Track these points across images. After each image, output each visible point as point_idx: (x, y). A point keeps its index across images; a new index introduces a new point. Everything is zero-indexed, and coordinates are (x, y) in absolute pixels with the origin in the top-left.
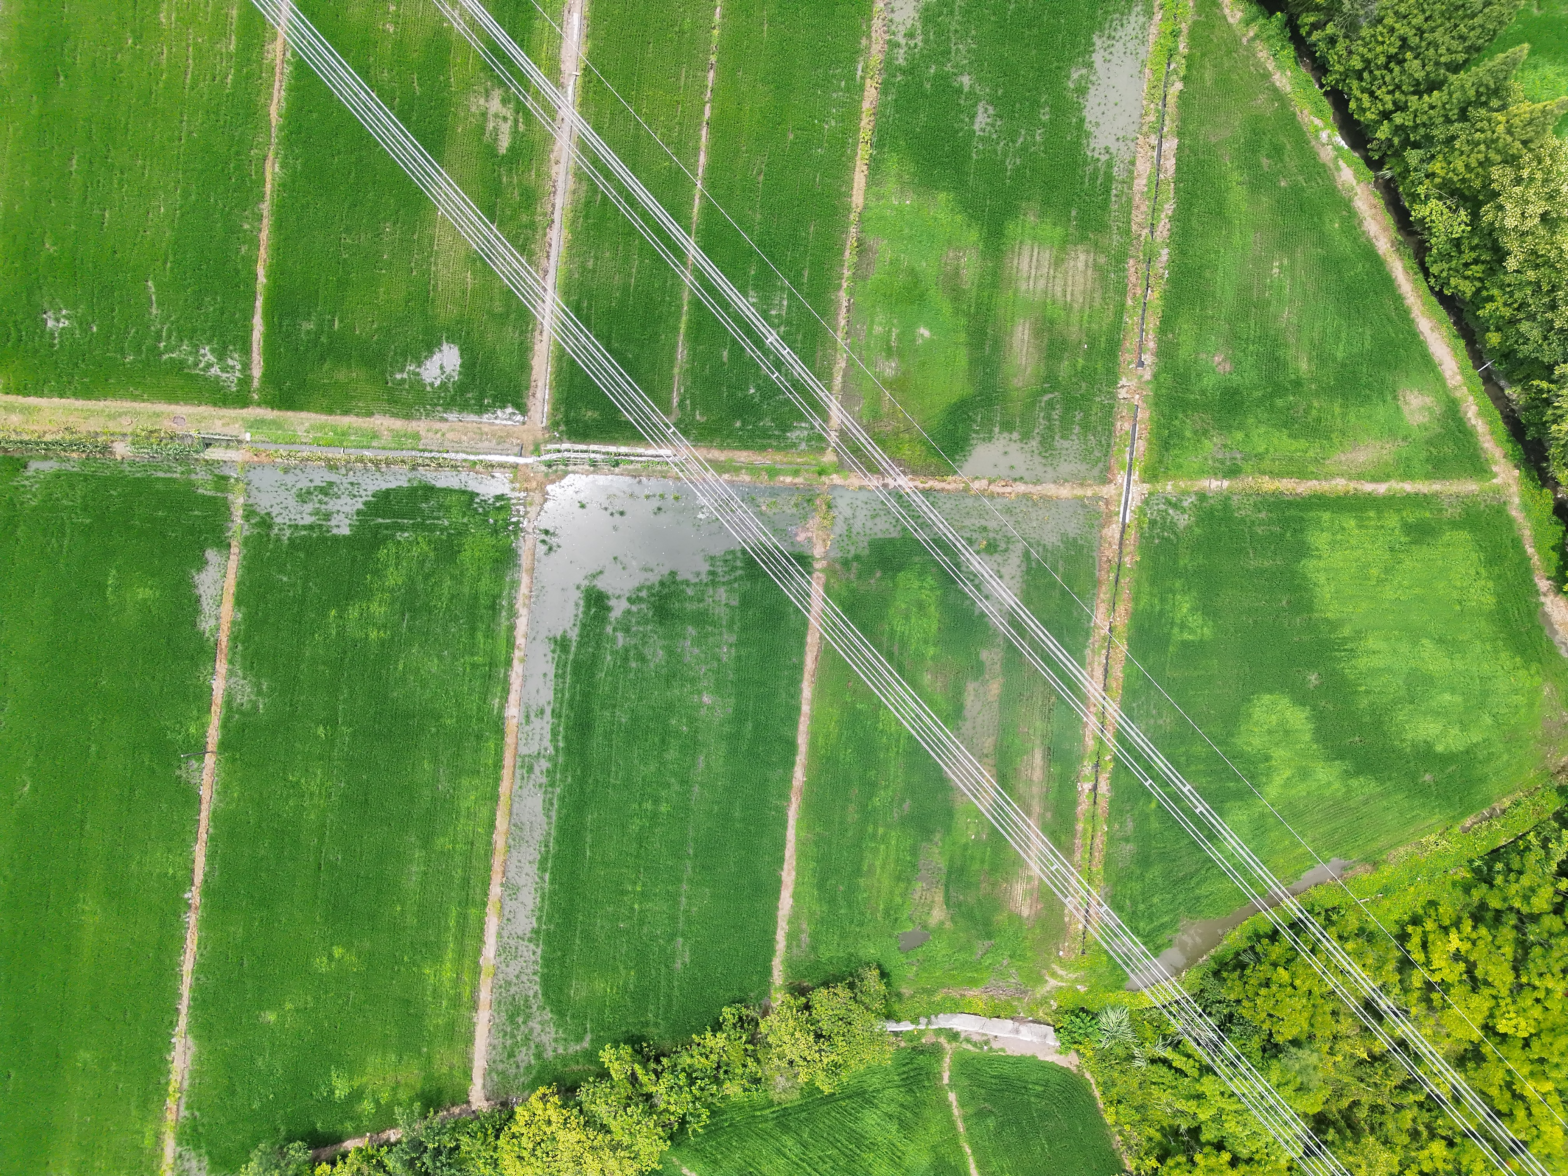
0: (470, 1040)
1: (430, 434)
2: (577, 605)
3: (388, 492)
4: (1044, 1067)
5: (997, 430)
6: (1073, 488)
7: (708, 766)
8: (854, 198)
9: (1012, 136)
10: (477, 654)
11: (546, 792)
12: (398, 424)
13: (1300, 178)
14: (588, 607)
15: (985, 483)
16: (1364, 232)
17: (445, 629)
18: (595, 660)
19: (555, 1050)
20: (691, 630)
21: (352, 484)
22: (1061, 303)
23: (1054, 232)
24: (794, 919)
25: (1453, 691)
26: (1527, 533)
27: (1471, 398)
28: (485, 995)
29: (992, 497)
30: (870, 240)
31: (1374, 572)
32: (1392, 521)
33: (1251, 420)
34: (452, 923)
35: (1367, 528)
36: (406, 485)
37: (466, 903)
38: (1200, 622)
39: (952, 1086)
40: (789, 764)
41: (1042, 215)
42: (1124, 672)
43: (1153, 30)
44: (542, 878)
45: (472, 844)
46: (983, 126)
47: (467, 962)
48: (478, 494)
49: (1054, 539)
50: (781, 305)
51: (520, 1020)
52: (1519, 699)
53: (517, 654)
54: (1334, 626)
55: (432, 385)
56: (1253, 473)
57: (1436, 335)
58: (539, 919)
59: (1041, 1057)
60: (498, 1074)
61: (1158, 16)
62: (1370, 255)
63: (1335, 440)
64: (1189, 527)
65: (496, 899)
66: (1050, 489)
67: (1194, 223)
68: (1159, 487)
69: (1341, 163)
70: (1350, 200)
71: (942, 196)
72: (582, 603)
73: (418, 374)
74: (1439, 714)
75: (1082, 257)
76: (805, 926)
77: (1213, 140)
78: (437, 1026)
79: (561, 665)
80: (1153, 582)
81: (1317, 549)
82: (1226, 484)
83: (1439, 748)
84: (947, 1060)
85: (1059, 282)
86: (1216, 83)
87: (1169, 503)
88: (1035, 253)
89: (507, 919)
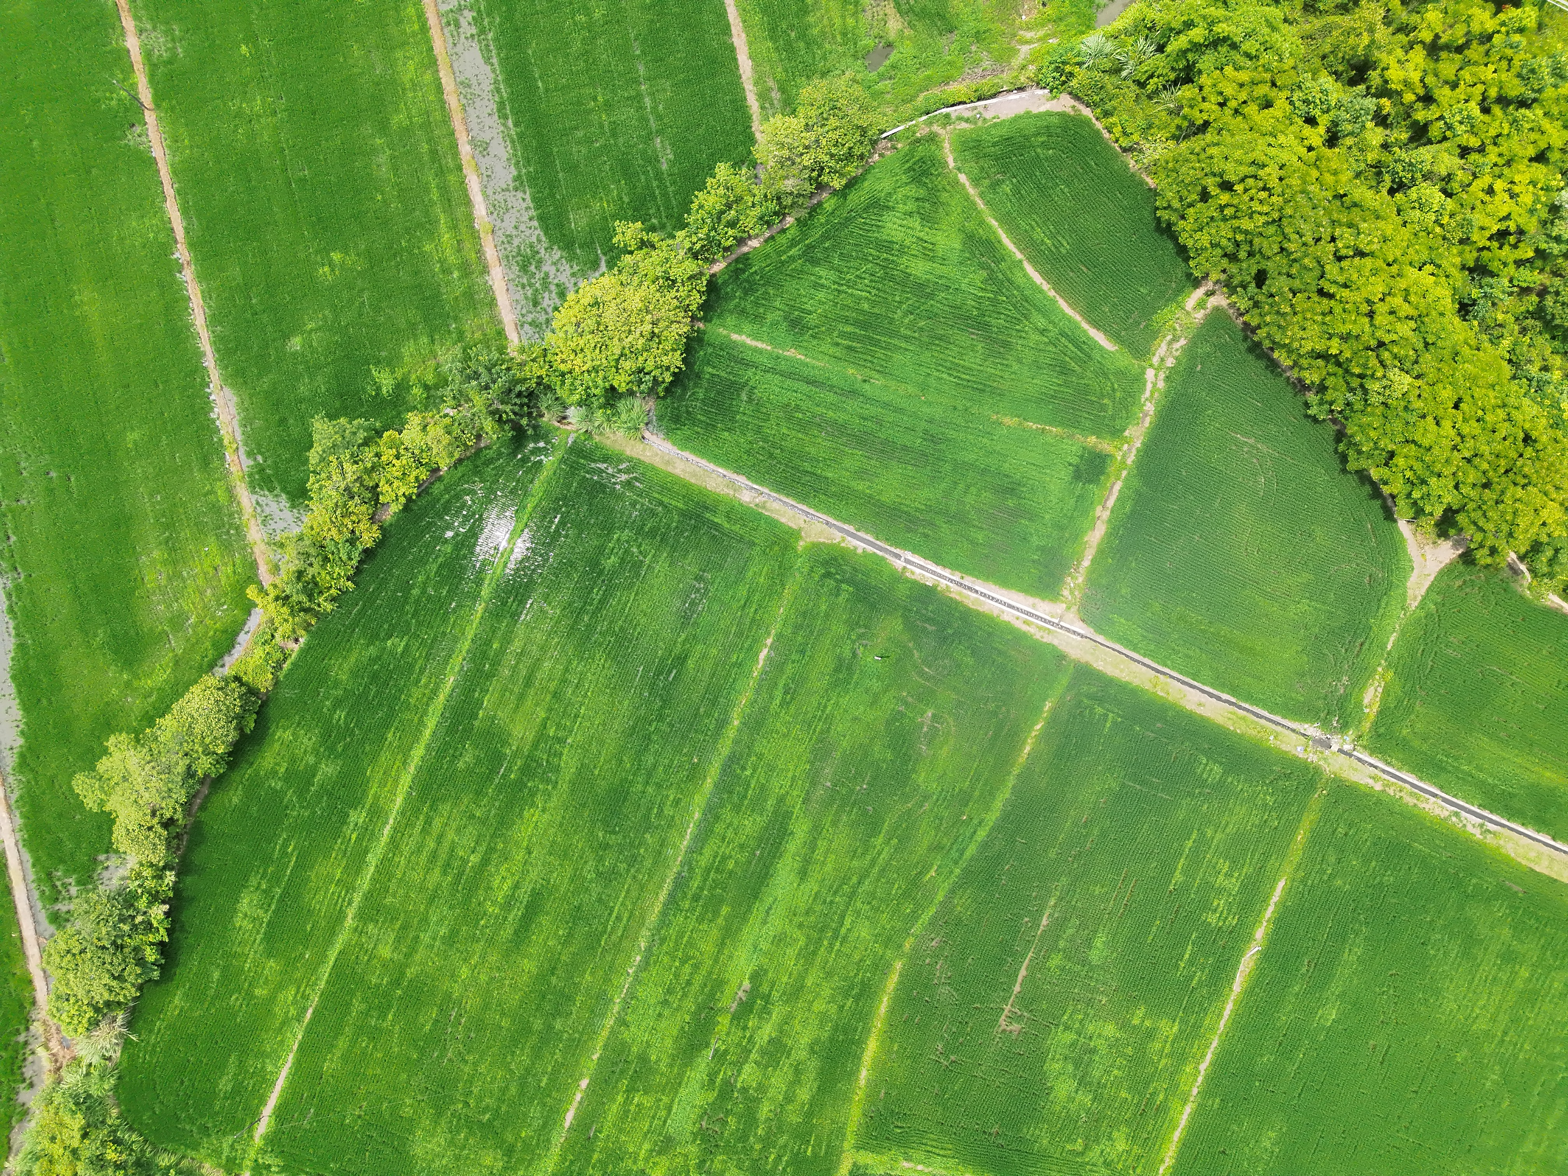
0: (492, 303)
4: (1038, 116)
24: (759, 79)
28: (490, 253)
34: (435, 195)
37: (441, 172)
39: (960, 167)
47: (463, 230)
58: (517, 165)
59: (1035, 111)
65: (468, 157)
76: (770, 83)
84: (946, 145)
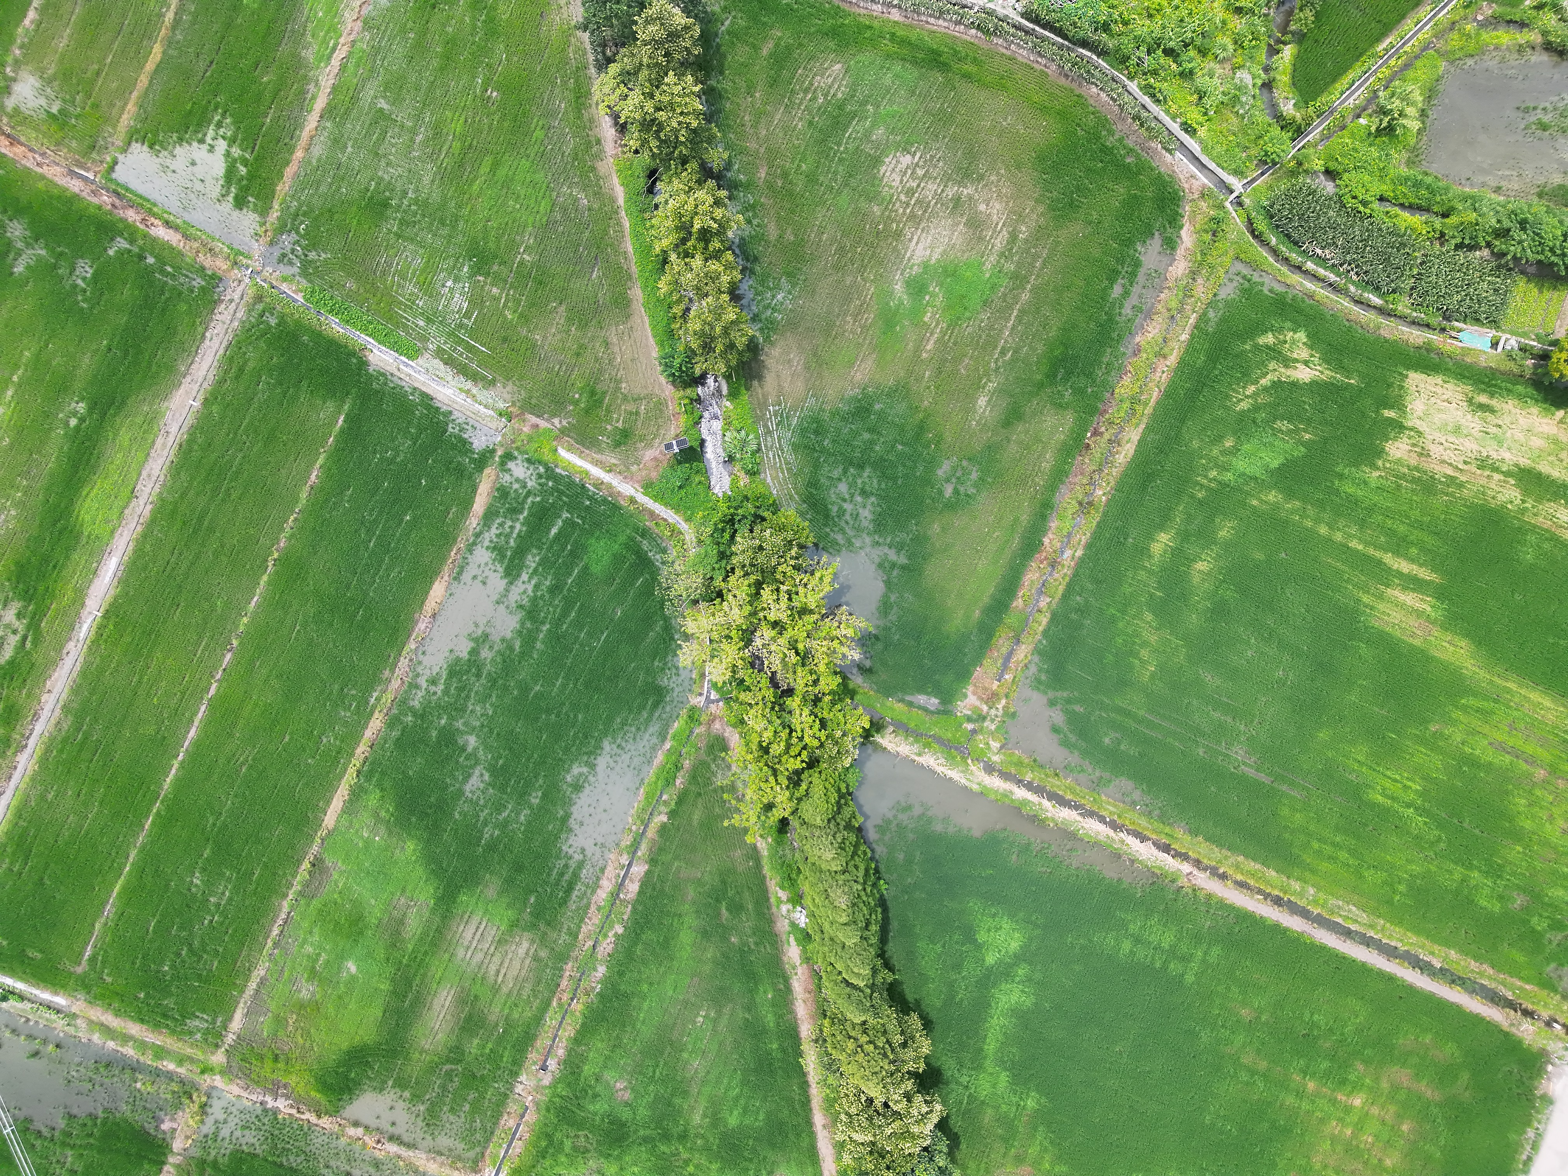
5: (390, 1083)
8: (326, 818)
9: (499, 807)
13: (751, 940)
15: (360, 1131)
16: (792, 1012)
22: (491, 980)
23: (503, 915)
29: (364, 1145)
30: (328, 863)
41: (500, 893)
43: (661, 754)
46: (474, 789)
50: (222, 895)
62: (791, 1034)
67: (640, 950)
70: (789, 977)
71: (410, 845)
75: (525, 945)
85: (497, 959)
88: (482, 927)
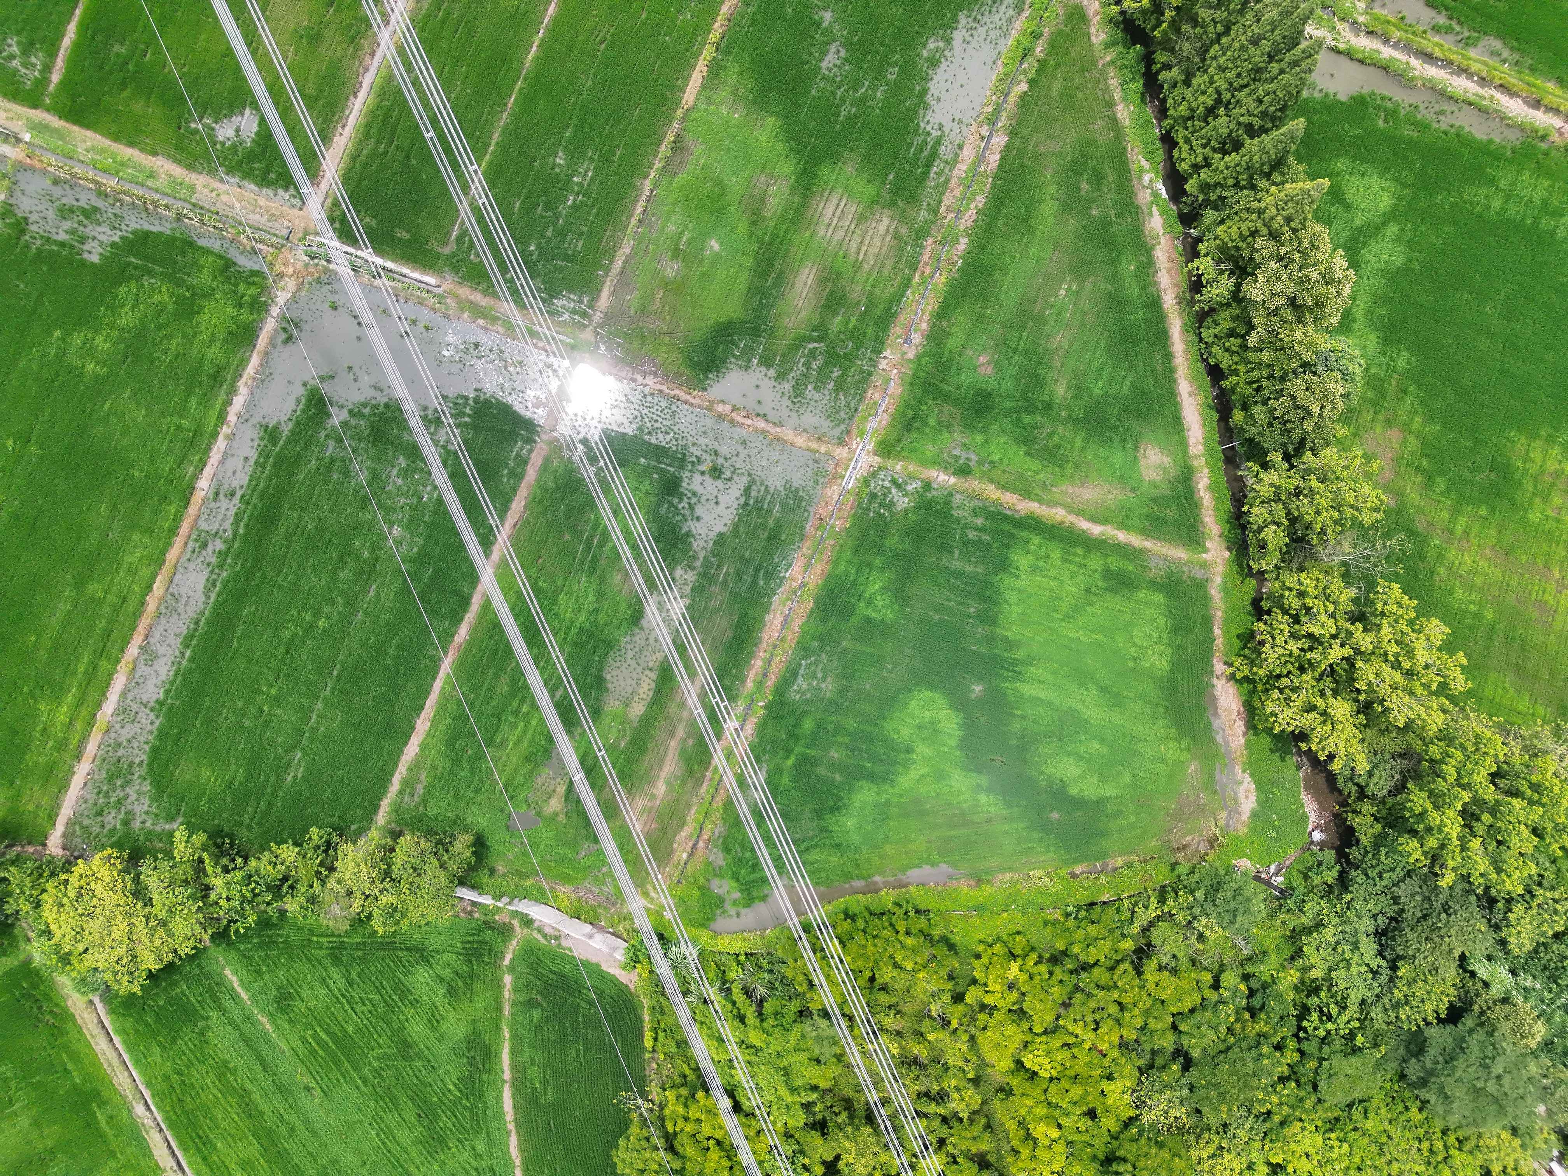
0: (64, 786)
1: (206, 191)
2: (298, 401)
3: (147, 235)
4: (603, 976)
6: (809, 440)
7: (378, 596)
8: (686, 95)
9: (855, 84)
10: (185, 417)
11: (212, 572)
12: (178, 171)
13: (1112, 212)
14: (308, 406)
15: (728, 408)
16: (1156, 283)
17: (162, 386)
18: (299, 459)
19: (144, 822)
20: (402, 461)
21: (115, 215)
22: (852, 258)
23: (866, 189)
24: (415, 767)
25: (1102, 741)
26: (1219, 614)
27: (1206, 471)
28: (91, 748)
29: (732, 422)
30: (689, 139)
31: (1064, 607)
32: (1095, 562)
33: (995, 427)
34: (81, 669)
35: (1071, 562)
36: (168, 232)
37: (100, 653)
38: (888, 602)
39: (512, 969)
40: (457, 618)
41: (860, 169)
42: (800, 627)
43: (1018, 25)
44: (183, 654)
45: (125, 599)
46: (831, 66)
47: (84, 712)
48: (235, 264)
49: (778, 484)
50: (585, 175)
51: (119, 783)
52: (1162, 769)
53: (225, 430)
54: (1010, 644)
55: (223, 144)
56: (981, 478)
57: (1192, 400)
58: (167, 692)
59: (604, 967)
60: (82, 828)
61: (1026, 14)
62: (1154, 305)
63: (1068, 471)
64: (906, 511)
65: (131, 659)
66: (788, 434)
67: (1000, 223)
68: (889, 463)
69: (1154, 209)
70: (1152, 249)
71: (771, 120)
72: (303, 401)
73: (213, 129)
74: (1081, 758)
75: (886, 221)
76: (423, 778)
77: (1042, 150)
78: (36, 763)
79: (264, 454)
80: (856, 552)
81: (1017, 568)
82: (953, 480)
83: (1074, 791)
84: (514, 943)
85: (857, 238)
86: (1061, 95)
87: (894, 482)
88: (842, 203)
89: (135, 682)
